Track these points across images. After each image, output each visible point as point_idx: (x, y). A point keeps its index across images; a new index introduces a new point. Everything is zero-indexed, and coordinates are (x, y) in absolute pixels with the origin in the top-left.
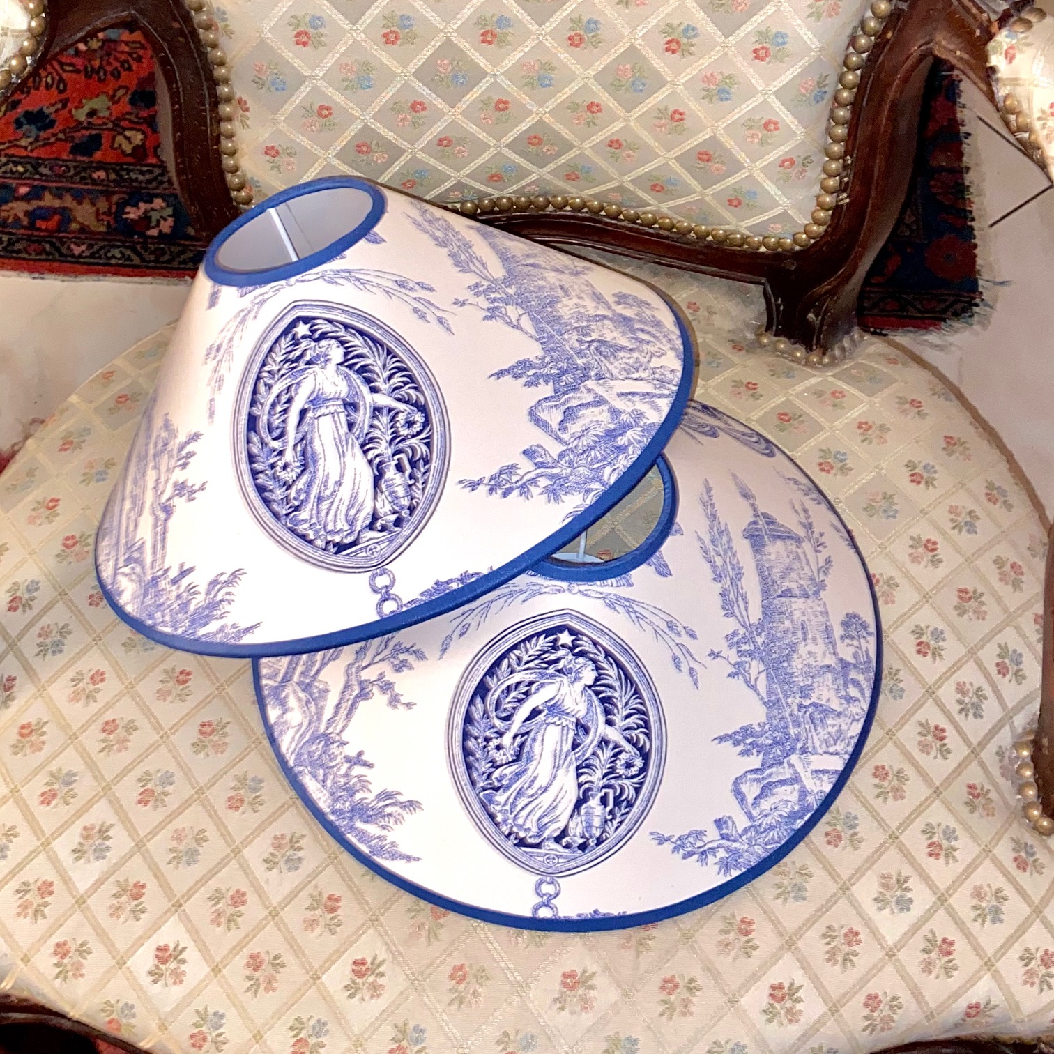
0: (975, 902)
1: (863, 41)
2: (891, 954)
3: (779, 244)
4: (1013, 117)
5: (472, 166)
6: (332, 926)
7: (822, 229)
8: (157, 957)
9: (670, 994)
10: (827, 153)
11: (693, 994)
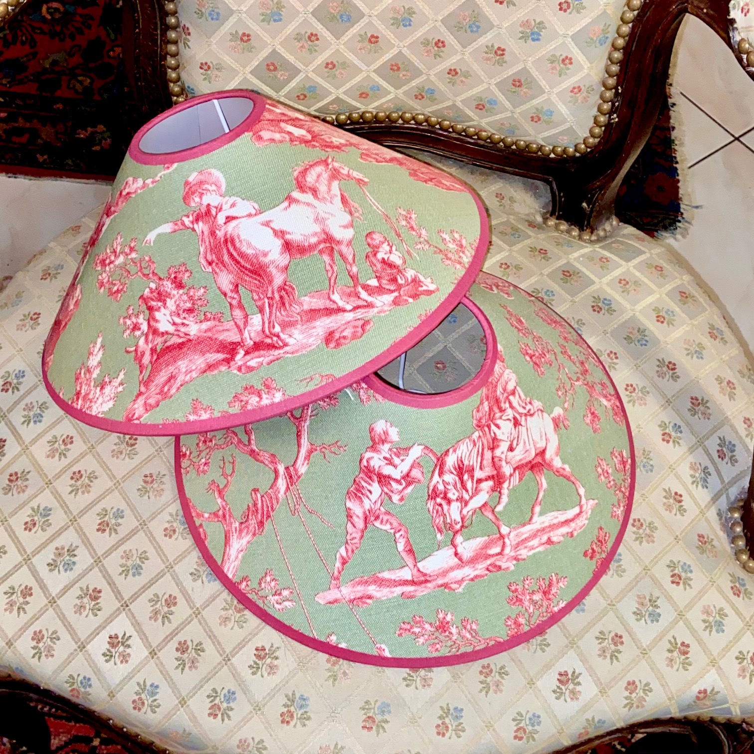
0: (705, 617)
1: (635, 2)
2: (644, 653)
3: (565, 151)
5: (348, 86)
6: (240, 623)
7: (597, 140)
8: (109, 643)
9: (486, 677)
10: (604, 85)
11: (502, 678)
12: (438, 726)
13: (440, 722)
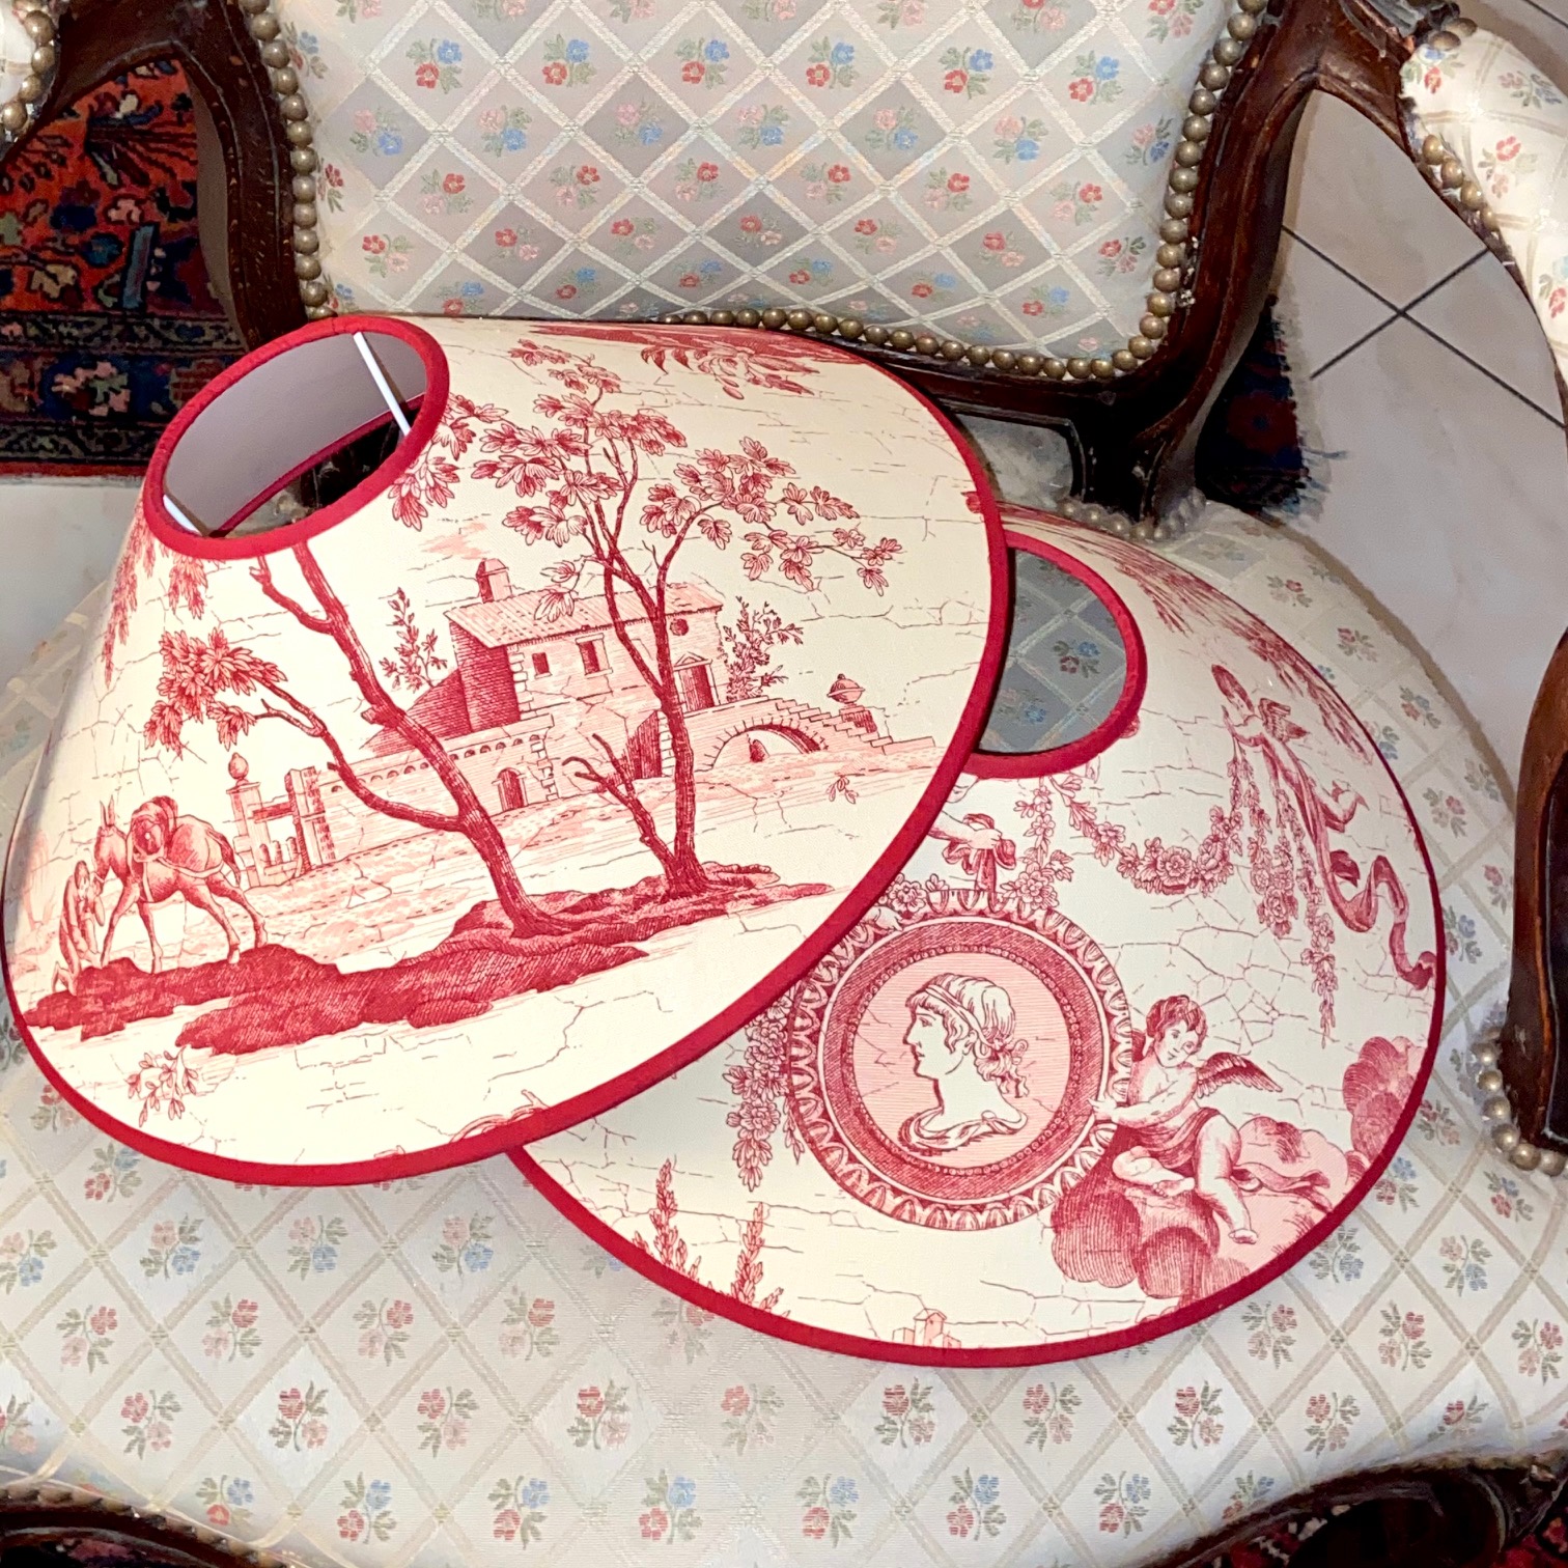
0: (1446, 1260)
1: (1215, 73)
2: (1338, 1339)
3: (1092, 367)
4: (1437, 169)
5: (659, 264)
6: (544, 1346)
7: (1155, 343)
8: (281, 1408)
9: (1036, 1412)
10: (1163, 234)
11: (1069, 1410)
12: (951, 1517)
13: (954, 1508)
